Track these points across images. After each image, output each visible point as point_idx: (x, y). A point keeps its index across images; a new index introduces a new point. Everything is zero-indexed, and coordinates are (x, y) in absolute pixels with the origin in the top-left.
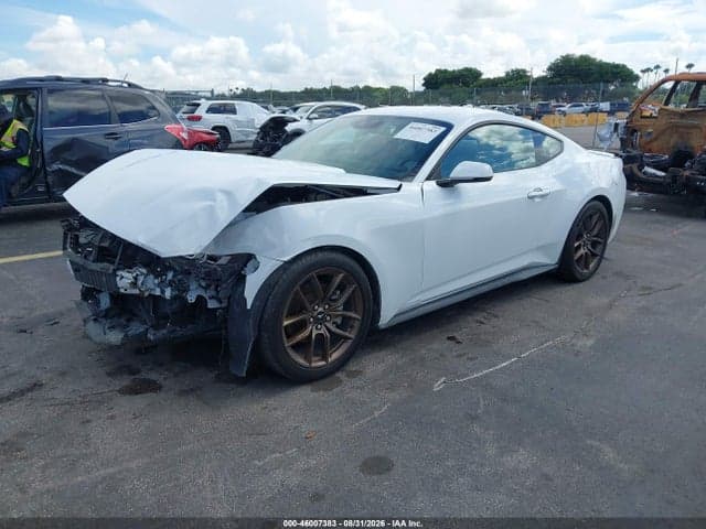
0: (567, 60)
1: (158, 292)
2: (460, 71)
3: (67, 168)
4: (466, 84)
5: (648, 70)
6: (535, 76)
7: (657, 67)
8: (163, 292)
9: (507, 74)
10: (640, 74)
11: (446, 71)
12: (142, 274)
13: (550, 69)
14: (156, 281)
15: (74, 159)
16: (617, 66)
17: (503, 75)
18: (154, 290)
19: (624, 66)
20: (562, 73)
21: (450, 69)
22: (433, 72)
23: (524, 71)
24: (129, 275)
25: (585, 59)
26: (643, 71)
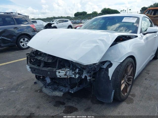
0: (105, 9)
1: (73, 76)
2: (82, 12)
3: (4, 38)
4: (84, 15)
5: (122, 11)
6: (99, 13)
7: (124, 10)
8: (75, 76)
9: (93, 13)
10: (120, 12)
11: (79, 12)
12: (68, 71)
13: (101, 11)
14: (73, 73)
15: (6, 35)
16: (115, 10)
17: (92, 13)
18: (72, 75)
19: (117, 10)
20: (104, 12)
21: (80, 12)
22: (76, 13)
23: (96, 12)
24: (64, 72)
25: (109, 9)
26: (121, 11)
